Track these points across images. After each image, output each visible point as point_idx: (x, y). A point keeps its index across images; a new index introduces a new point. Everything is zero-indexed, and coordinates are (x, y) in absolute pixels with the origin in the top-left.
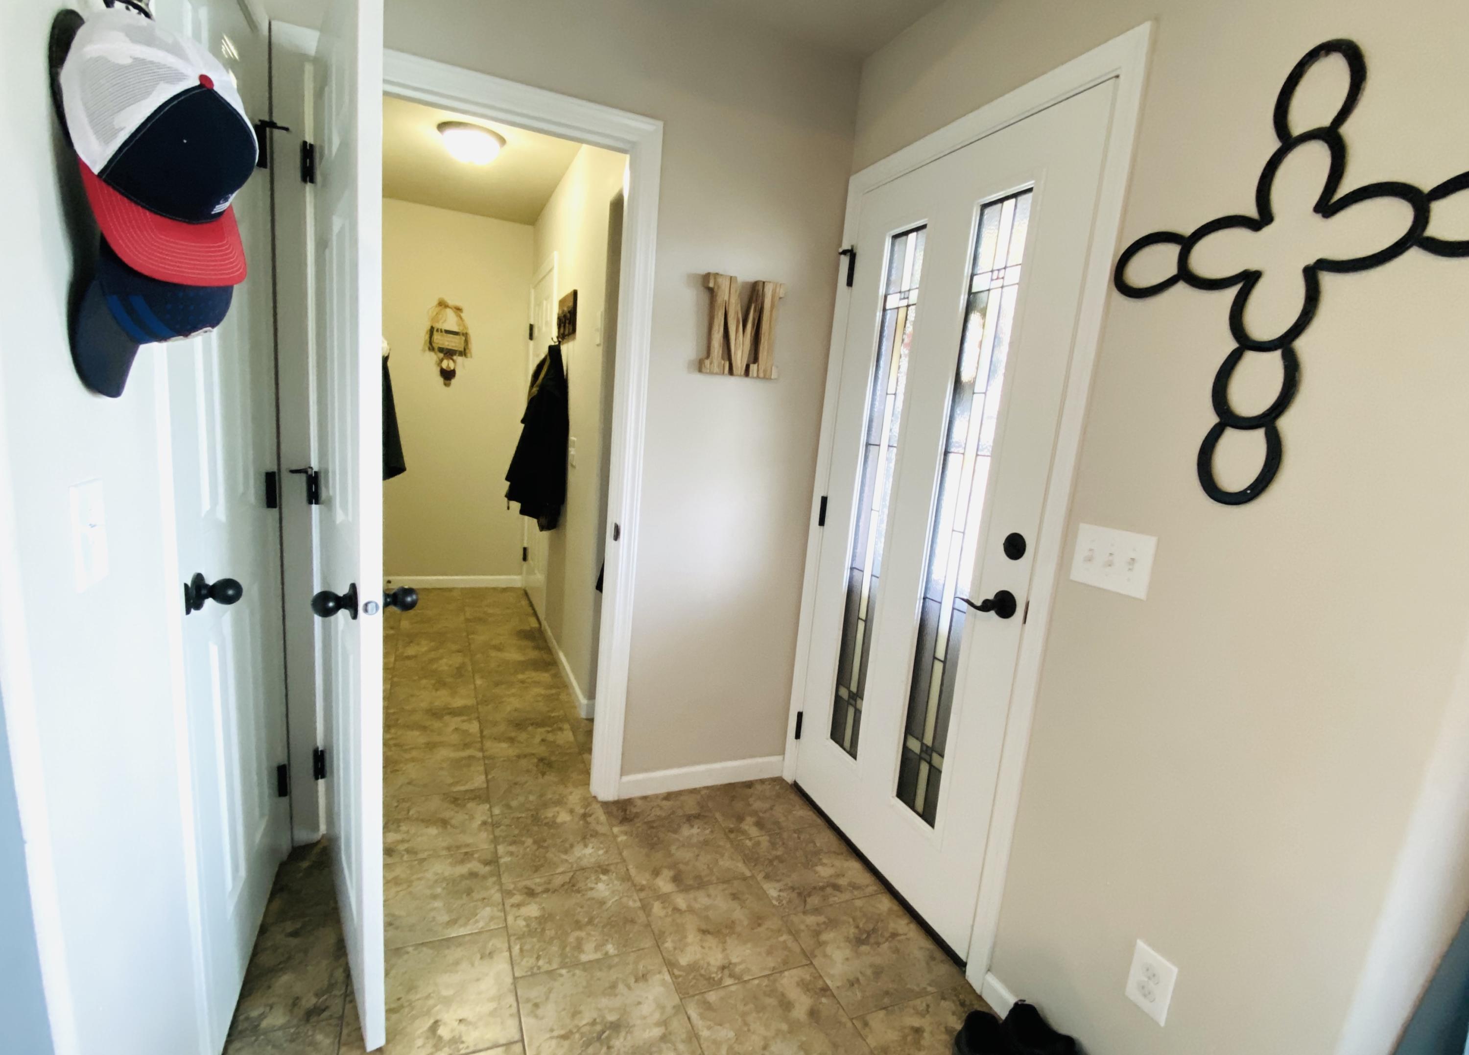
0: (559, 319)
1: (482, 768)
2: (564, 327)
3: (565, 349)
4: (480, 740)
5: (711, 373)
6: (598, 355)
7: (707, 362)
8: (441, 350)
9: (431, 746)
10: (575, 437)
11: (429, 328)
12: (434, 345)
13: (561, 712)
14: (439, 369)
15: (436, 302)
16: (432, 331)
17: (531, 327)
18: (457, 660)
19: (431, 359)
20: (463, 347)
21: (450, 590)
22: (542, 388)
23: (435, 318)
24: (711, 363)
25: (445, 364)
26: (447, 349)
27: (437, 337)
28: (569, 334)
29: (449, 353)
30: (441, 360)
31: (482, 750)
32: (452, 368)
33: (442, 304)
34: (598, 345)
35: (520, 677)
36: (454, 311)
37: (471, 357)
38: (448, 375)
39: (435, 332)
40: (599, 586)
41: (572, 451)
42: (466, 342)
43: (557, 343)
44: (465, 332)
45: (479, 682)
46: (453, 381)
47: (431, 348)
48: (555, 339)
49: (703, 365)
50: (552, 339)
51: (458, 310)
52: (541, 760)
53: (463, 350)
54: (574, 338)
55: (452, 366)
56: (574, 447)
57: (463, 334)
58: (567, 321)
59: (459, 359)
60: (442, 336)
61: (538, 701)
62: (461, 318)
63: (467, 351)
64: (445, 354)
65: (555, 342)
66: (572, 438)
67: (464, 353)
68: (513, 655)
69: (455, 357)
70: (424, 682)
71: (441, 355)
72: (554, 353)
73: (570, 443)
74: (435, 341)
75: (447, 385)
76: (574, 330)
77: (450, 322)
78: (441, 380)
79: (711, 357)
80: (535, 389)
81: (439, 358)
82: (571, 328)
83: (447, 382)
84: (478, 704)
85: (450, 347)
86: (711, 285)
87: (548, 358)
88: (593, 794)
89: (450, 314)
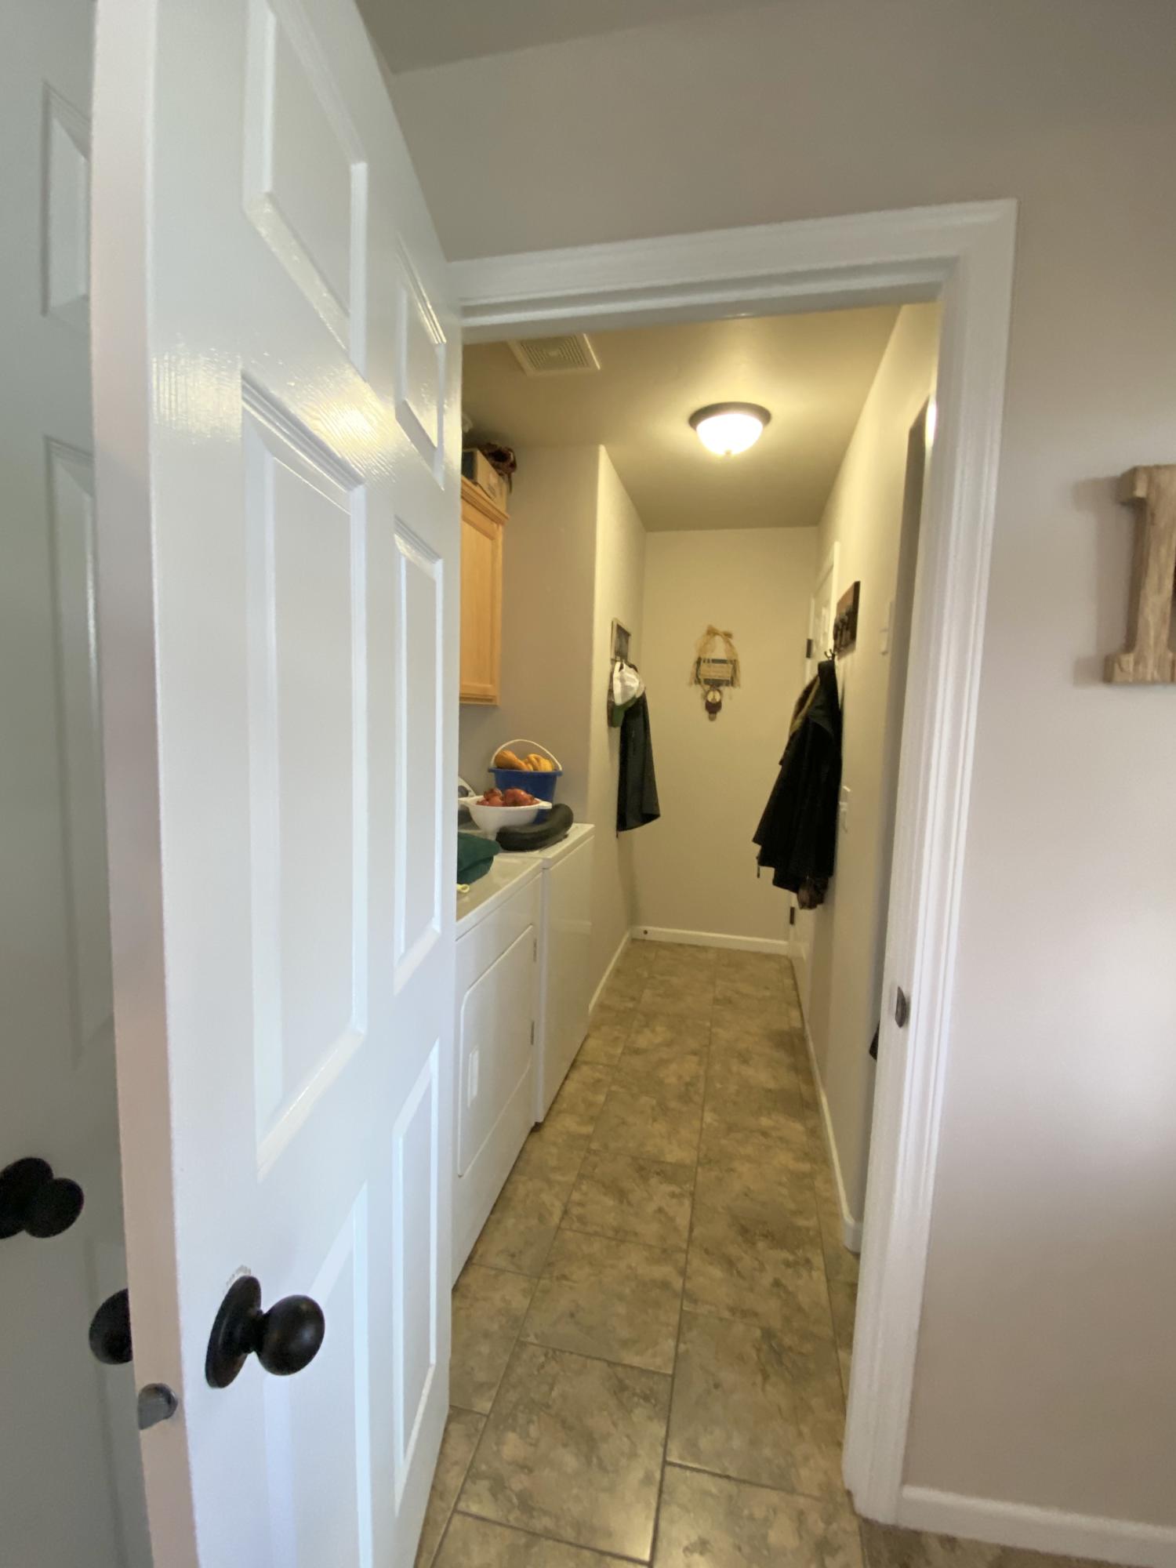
0: (836, 627)
1: (674, 1319)
2: (841, 635)
3: (842, 666)
4: (684, 1246)
5: (1140, 682)
6: (885, 665)
7: (1129, 660)
8: (707, 681)
9: (621, 1236)
10: (849, 786)
11: (696, 659)
12: (700, 677)
13: (811, 1223)
14: (704, 703)
15: (704, 630)
16: (699, 662)
17: (810, 643)
18: (690, 1066)
19: (697, 691)
20: (730, 676)
21: (704, 949)
22: (807, 721)
23: (703, 649)
24: (1137, 663)
25: (710, 698)
26: (713, 680)
27: (704, 666)
28: (846, 646)
29: (715, 684)
30: (707, 693)
31: (683, 1273)
32: (718, 700)
33: (712, 632)
34: (884, 653)
35: (765, 1122)
36: (723, 638)
37: (739, 685)
38: (713, 708)
39: (702, 663)
40: (873, 1051)
41: (844, 806)
42: (735, 670)
43: (831, 659)
44: (734, 658)
45: (709, 1118)
46: (719, 714)
47: (698, 681)
48: (829, 654)
49: (1116, 666)
50: (826, 653)
51: (728, 636)
52: (768, 1334)
53: (729, 679)
54: (853, 649)
55: (718, 697)
56: (846, 801)
57: (731, 661)
58: (845, 627)
59: (726, 690)
60: (709, 667)
61: (780, 1184)
62: (731, 645)
63: (735, 680)
64: (711, 686)
65: (828, 657)
66: (845, 788)
67: (731, 682)
68: (762, 1076)
69: (721, 688)
70: (644, 1099)
71: (707, 687)
72: (827, 673)
73: (842, 795)
74: (702, 673)
75: (712, 719)
76: (853, 636)
77: (719, 651)
78: (706, 714)
79: (1137, 648)
80: (799, 722)
81: (705, 690)
82: (849, 633)
83: (712, 715)
84: (699, 1163)
85: (717, 678)
86: (1140, 492)
87: (819, 680)
88: (847, 1486)
89: (719, 641)
